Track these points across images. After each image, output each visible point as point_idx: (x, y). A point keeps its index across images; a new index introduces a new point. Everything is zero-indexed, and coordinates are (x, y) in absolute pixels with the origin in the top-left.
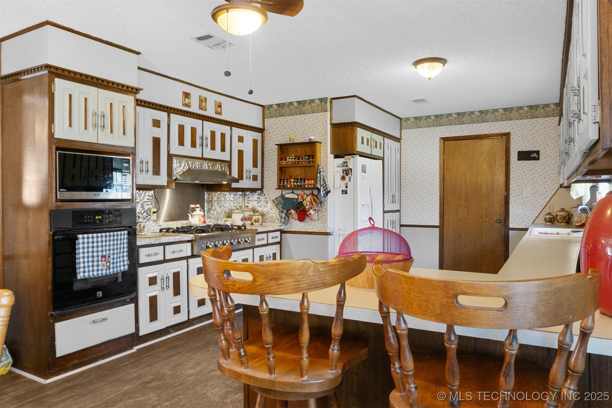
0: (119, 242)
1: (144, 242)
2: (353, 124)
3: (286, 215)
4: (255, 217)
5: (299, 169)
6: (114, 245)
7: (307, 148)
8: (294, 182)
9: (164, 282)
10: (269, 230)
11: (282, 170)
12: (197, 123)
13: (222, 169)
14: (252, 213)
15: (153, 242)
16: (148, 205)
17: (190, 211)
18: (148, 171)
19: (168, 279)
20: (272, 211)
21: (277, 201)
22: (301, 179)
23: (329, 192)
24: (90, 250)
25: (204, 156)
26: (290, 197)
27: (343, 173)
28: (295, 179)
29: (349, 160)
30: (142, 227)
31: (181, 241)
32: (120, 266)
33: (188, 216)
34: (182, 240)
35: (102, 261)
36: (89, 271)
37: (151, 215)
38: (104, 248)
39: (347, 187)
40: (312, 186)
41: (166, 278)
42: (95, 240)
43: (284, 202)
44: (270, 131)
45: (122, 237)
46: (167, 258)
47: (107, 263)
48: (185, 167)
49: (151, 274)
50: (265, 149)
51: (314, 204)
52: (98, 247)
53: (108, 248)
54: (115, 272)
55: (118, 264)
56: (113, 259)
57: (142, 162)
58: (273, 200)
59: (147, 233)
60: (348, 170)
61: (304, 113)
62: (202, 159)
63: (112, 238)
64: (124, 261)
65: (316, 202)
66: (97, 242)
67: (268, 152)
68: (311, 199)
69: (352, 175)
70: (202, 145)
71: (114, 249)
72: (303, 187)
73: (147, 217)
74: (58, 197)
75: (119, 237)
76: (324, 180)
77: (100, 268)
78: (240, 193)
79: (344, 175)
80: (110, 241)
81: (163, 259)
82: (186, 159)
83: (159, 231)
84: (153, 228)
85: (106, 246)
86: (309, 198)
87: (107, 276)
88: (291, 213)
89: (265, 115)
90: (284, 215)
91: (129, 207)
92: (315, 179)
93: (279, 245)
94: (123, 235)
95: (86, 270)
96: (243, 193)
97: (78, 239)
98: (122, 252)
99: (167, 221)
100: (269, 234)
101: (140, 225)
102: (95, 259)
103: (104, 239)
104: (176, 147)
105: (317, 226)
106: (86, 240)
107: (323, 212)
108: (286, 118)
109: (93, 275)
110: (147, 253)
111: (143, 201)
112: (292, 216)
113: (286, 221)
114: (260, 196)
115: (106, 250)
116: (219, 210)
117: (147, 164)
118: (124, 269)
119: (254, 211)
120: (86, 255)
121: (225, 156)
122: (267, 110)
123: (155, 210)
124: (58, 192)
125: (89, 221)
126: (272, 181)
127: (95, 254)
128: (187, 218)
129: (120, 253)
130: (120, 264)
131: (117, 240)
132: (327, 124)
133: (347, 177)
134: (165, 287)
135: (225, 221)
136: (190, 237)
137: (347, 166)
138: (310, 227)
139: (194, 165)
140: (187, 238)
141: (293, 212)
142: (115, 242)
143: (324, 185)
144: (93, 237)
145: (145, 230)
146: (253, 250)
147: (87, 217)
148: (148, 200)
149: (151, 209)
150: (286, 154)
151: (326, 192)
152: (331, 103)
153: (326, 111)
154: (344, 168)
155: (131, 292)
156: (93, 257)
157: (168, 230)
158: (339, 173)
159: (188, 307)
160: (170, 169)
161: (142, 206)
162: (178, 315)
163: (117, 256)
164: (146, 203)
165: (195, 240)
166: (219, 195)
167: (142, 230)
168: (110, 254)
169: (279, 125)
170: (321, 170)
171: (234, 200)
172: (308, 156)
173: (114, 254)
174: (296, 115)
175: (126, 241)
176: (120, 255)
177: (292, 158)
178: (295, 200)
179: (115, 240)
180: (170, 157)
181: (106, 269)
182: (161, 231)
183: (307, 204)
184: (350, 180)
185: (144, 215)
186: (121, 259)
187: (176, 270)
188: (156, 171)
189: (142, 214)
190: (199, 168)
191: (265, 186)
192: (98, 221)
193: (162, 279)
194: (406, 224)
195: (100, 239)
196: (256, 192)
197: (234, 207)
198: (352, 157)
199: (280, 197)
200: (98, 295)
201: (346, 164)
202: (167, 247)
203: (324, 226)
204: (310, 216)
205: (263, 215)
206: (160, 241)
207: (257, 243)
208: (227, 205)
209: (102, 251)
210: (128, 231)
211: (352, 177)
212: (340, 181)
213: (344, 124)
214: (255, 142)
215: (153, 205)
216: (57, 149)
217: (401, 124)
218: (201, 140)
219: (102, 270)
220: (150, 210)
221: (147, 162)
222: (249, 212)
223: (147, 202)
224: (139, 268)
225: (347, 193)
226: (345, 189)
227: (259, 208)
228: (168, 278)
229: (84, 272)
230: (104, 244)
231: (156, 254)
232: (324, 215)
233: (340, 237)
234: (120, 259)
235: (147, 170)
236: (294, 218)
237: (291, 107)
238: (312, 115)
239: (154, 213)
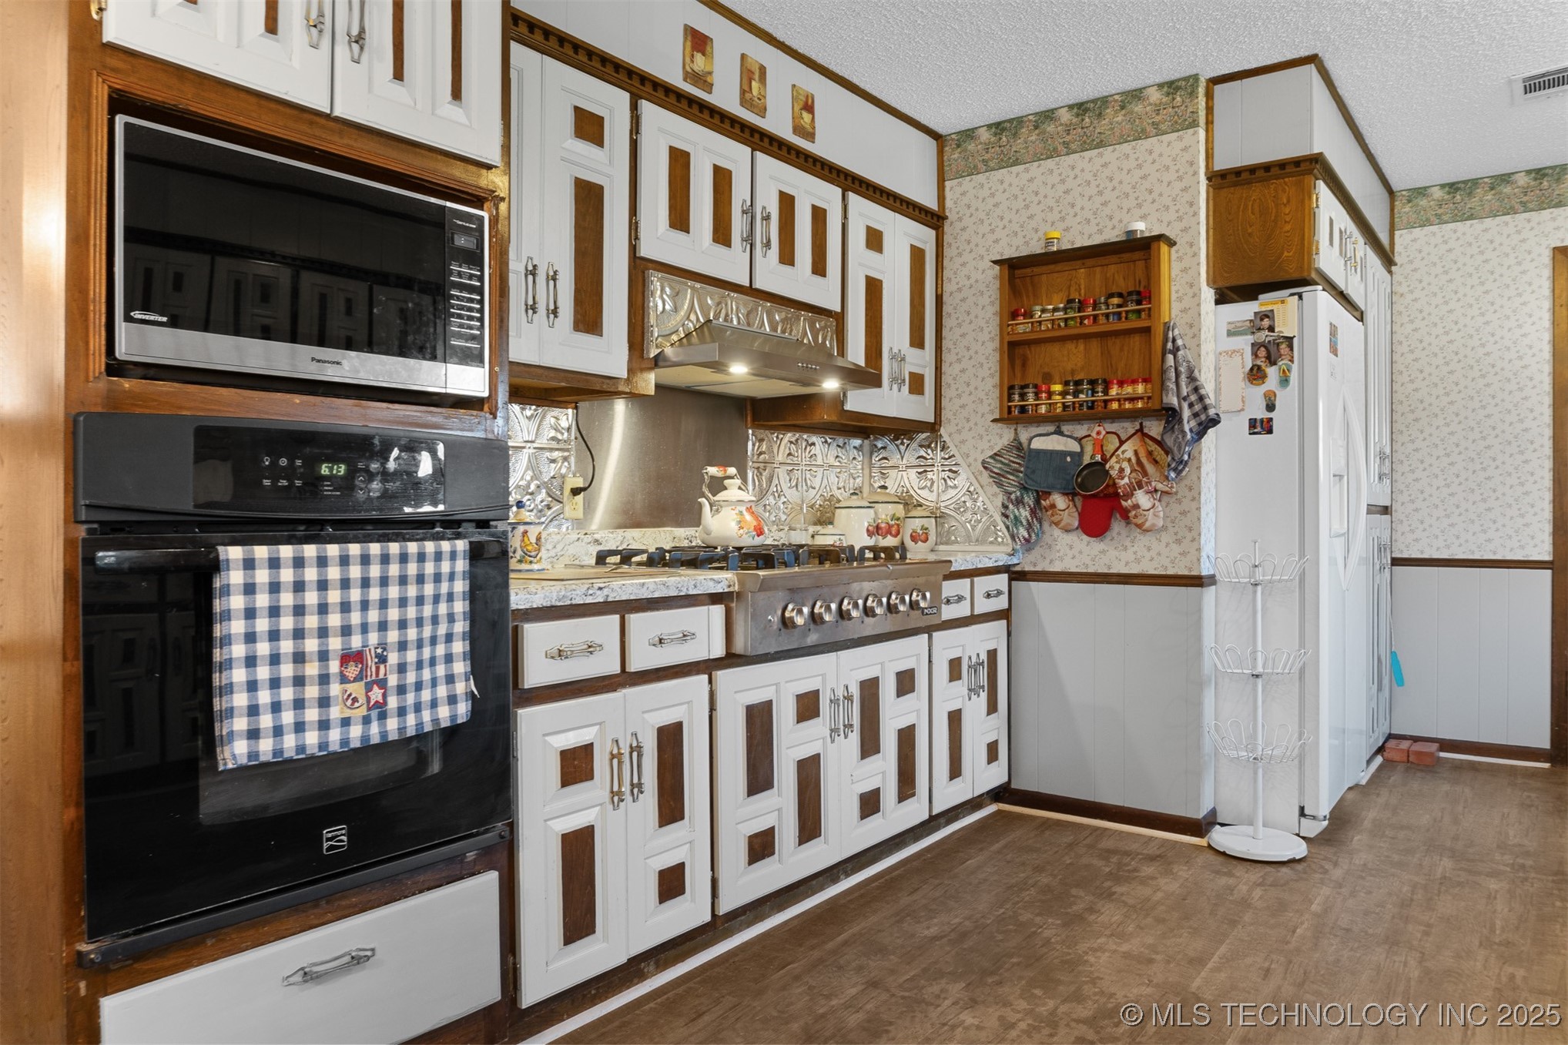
0: (429, 589)
1: (540, 595)
2: (1303, 166)
3: (1033, 512)
4: (915, 524)
5: (1081, 347)
6: (403, 602)
7: (1112, 269)
8: (1064, 394)
9: (624, 767)
10: (980, 566)
11: (1015, 351)
12: (735, 154)
13: (815, 338)
14: (899, 510)
15: (579, 595)
16: (553, 461)
17: (705, 490)
18: (555, 312)
19: (640, 756)
20: (975, 501)
21: (999, 465)
22: (1093, 383)
23: (1214, 422)
24: (287, 623)
25: (759, 284)
26: (1050, 448)
27: (1255, 355)
28: (1066, 383)
29: (1280, 305)
30: (533, 540)
31: (687, 596)
32: (434, 704)
33: (700, 506)
34: (691, 592)
35: (344, 679)
36: (278, 731)
37: (565, 499)
38: (355, 618)
39: (1271, 407)
40: (1140, 405)
41: (628, 750)
42: (311, 574)
43: (1027, 468)
44: (966, 221)
45: (445, 567)
46: (635, 665)
47: (369, 688)
48: (693, 317)
49: (571, 734)
50: (948, 288)
51: (1150, 468)
52: (323, 609)
53: (373, 616)
54: (411, 732)
55: (426, 695)
56: (402, 668)
57: (534, 270)
58: (984, 462)
59: (549, 567)
60: (1278, 344)
61: (1101, 145)
62: (751, 291)
63: (394, 570)
64: (450, 679)
65: (1156, 462)
66: (323, 585)
67: (959, 296)
68: (1136, 453)
69: (1292, 361)
70: (749, 240)
71: (403, 624)
72: (1099, 408)
73: (549, 507)
74: (122, 351)
75: (429, 568)
76: (1192, 378)
77: (335, 713)
78: (857, 442)
79: (1258, 362)
80: (384, 582)
81: (617, 669)
82: (698, 285)
83: (593, 561)
84: (571, 550)
85: (365, 605)
86: (1129, 450)
87: (367, 750)
88: (1053, 506)
89: (946, 168)
90: (1024, 513)
91: (480, 434)
92: (1155, 377)
93: (1004, 622)
94: (446, 556)
95: (262, 726)
96: (867, 442)
97: (223, 566)
98: (441, 639)
99: (620, 527)
100: (976, 579)
101: (525, 532)
102: (312, 669)
103: (355, 572)
104: (659, 234)
105: (1153, 553)
106: (262, 576)
107: (1179, 502)
108: (1027, 170)
109: (301, 748)
110: (554, 645)
111: (535, 445)
112: (1056, 518)
113: (1033, 535)
114: (929, 451)
115: (365, 628)
116: (792, 495)
117: (551, 283)
118: (453, 717)
119: (908, 502)
120: (263, 648)
121: (823, 293)
122: (953, 149)
123: (580, 483)
124: (121, 327)
125: (284, 483)
126: (972, 398)
127: (311, 645)
128: (693, 517)
129: (434, 641)
130: (434, 693)
131: (420, 579)
132: (1195, 173)
133: (1272, 372)
134: (626, 789)
135: (813, 536)
136: (721, 580)
137: (1271, 329)
138: (1129, 556)
139: (723, 312)
140: (711, 584)
141: (1060, 501)
142: (412, 591)
143: (1193, 398)
144: (299, 563)
145: (543, 554)
146: (930, 638)
147: (274, 463)
148: (554, 444)
149: (563, 477)
150: (1028, 296)
151: (1200, 424)
152: (1209, 95)
153: (1194, 124)
154: (1263, 336)
155: (484, 820)
156: (299, 658)
157: (626, 557)
158: (1237, 359)
159: (713, 869)
160: (640, 318)
161: (533, 466)
162: (676, 905)
163: (420, 654)
164: (548, 454)
165: (738, 594)
166: (791, 442)
167: (533, 554)
168: (383, 645)
169: (999, 197)
170: (1180, 342)
171: (838, 464)
172: (1120, 295)
173: (403, 646)
174: (1068, 154)
175: (460, 586)
176: (433, 651)
177: (1055, 310)
178: (1069, 459)
179: (412, 579)
180: (640, 268)
181: (366, 720)
182: (601, 559)
183: (1122, 470)
184: (1285, 381)
185: (539, 498)
186: (441, 670)
187: (667, 718)
188: (588, 319)
189: (532, 494)
190: (739, 323)
191: (946, 414)
192: (327, 489)
193: (613, 756)
194: (1413, 556)
195: (334, 573)
196: (911, 439)
197: (839, 488)
198: (1292, 295)
199: (1008, 448)
200: (326, 845)
201: (1266, 322)
202: (635, 619)
203: (1183, 554)
204: (1136, 516)
205: (939, 517)
206: (606, 591)
207: (948, 613)
208: (817, 483)
209: (346, 631)
210: (471, 543)
211: (1295, 367)
212: (1242, 384)
213: (1267, 167)
214: (917, 255)
215: (573, 465)
216: (119, 103)
217: (1392, 210)
218: (747, 218)
219: (346, 722)
220: (560, 480)
221: (551, 273)
222: (890, 506)
223: (551, 450)
224: (520, 711)
225: (1270, 431)
226: (1261, 414)
227: (924, 493)
228: (637, 749)
229: (253, 734)
230: (355, 595)
231: (591, 649)
232: (1184, 513)
233: (1255, 592)
234: (433, 672)
235: (552, 307)
236: (1062, 524)
237: (1049, 129)
238: (1134, 148)
239: (576, 492)
